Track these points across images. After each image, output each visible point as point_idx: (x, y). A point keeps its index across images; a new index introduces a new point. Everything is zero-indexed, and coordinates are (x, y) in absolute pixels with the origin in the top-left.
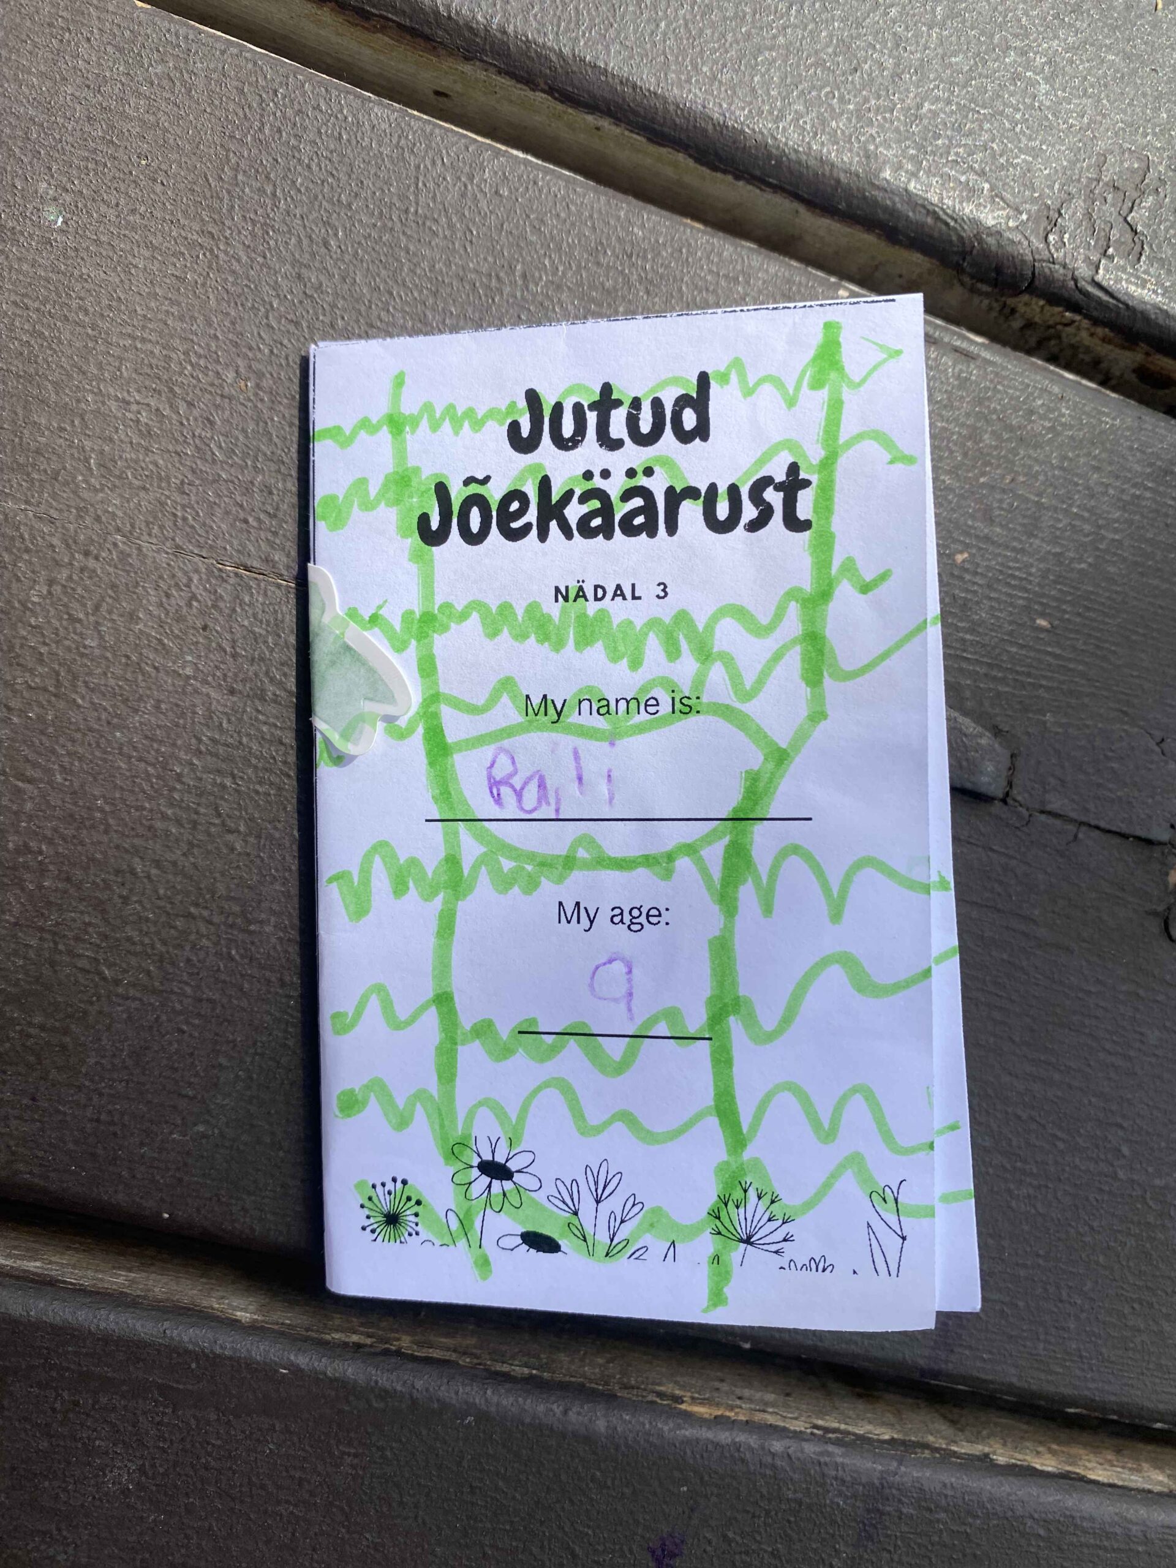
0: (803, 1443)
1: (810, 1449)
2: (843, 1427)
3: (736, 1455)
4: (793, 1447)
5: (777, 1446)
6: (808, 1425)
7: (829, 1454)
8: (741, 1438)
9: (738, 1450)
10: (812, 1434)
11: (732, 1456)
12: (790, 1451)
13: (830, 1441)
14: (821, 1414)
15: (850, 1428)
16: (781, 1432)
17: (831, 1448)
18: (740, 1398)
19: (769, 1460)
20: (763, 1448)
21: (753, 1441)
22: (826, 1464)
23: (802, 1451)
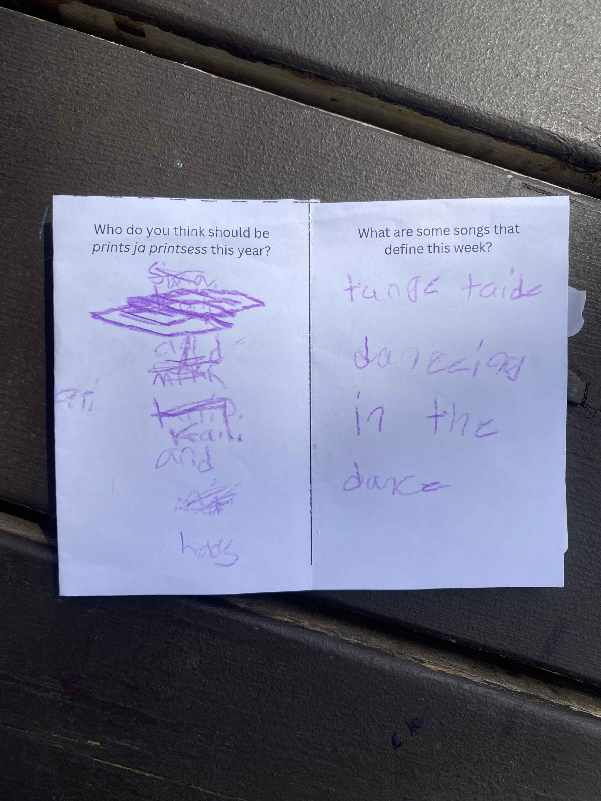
0: (478, 687)
1: (481, 690)
2: (498, 683)
3: (447, 687)
4: (473, 688)
5: (466, 687)
6: (480, 680)
7: (490, 693)
8: (450, 681)
9: (448, 686)
10: (483, 684)
11: (445, 688)
12: (472, 689)
13: (492, 688)
14: (489, 677)
15: (502, 685)
16: (470, 681)
17: (491, 691)
18: (451, 665)
19: (462, 692)
20: (459, 687)
21: (455, 682)
22: (488, 697)
23: (478, 691)
